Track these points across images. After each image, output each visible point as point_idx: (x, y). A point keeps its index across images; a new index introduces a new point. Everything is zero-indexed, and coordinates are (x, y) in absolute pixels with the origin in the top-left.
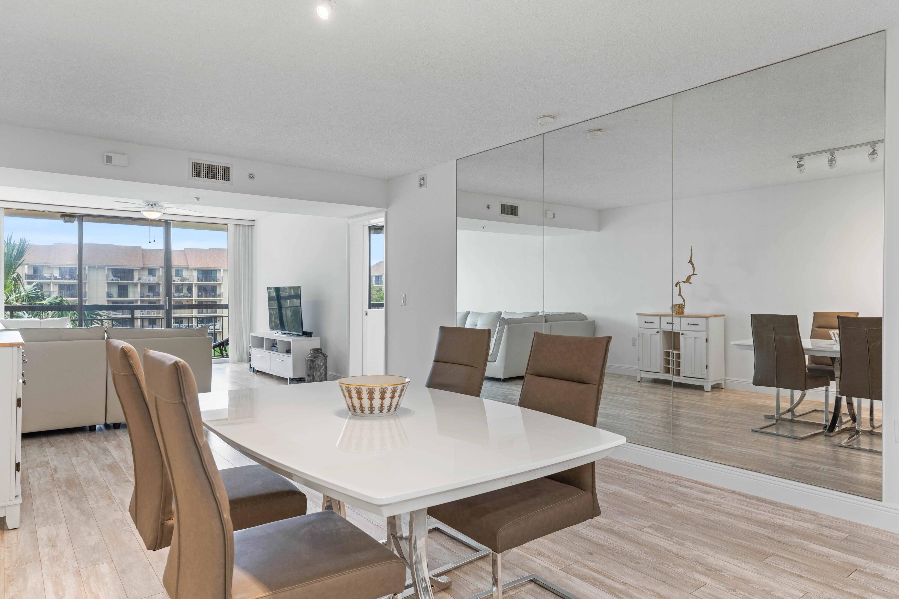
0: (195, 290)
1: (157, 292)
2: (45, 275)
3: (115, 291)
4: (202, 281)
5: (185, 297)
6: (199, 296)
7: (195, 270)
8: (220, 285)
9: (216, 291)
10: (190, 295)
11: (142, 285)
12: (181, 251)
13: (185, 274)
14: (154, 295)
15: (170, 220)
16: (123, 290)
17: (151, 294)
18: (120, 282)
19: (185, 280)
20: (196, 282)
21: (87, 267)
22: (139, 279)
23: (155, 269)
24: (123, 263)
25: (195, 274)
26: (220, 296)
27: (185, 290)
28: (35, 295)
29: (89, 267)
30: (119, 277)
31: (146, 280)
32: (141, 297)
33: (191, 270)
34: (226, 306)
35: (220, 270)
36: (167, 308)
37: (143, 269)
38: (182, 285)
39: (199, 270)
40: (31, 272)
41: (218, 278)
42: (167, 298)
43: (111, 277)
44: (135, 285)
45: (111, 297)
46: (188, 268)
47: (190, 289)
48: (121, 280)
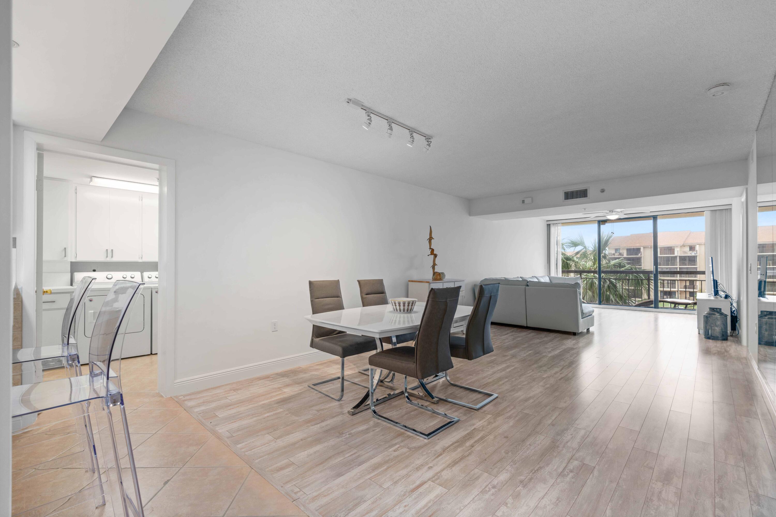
15: (656, 215)
28: (619, 264)
34: (703, 273)
36: (655, 273)
42: (655, 266)
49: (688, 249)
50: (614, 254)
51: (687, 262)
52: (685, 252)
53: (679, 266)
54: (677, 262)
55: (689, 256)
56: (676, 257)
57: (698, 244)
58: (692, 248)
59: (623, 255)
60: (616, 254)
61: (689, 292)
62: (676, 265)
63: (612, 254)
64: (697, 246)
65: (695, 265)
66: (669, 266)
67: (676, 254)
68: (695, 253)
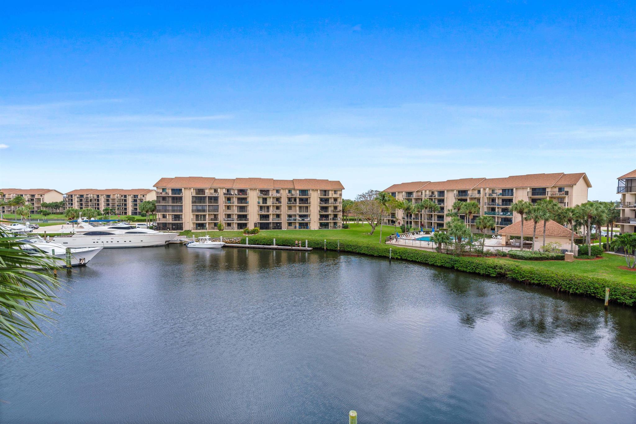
0: (298, 200)
1: (280, 202)
2: (232, 193)
3: (261, 201)
4: (301, 195)
5: (293, 204)
6: (300, 203)
7: (298, 190)
8: (310, 198)
9: (308, 201)
10: (295, 203)
11: (273, 198)
12: (291, 181)
13: (293, 192)
14: (279, 203)
16: (265, 200)
17: (277, 202)
18: (263, 196)
19: (293, 195)
20: (298, 196)
21: (249, 189)
22: (272, 195)
23: (279, 190)
24: (265, 187)
25: (298, 192)
26: (310, 203)
27: (293, 200)
29: (250, 189)
30: (263, 194)
31: (275, 196)
32: (273, 204)
33: (296, 190)
35: (310, 190)
37: (274, 190)
38: (292, 198)
39: (299, 190)
40: (226, 192)
41: (309, 194)
43: (259, 194)
44: (270, 198)
45: (259, 204)
46: (294, 189)
47: (295, 200)
48: (264, 195)
49: (213, 191)
50: (161, 193)
51: (213, 201)
52: (211, 194)
53: (208, 203)
54: (206, 201)
55: (214, 197)
56: (206, 197)
57: (219, 188)
58: (216, 191)
59: (169, 194)
60: (163, 193)
61: (214, 224)
62: (206, 203)
63: (160, 193)
64: (219, 189)
65: (217, 203)
66: (201, 203)
67: (206, 195)
68: (218, 194)
